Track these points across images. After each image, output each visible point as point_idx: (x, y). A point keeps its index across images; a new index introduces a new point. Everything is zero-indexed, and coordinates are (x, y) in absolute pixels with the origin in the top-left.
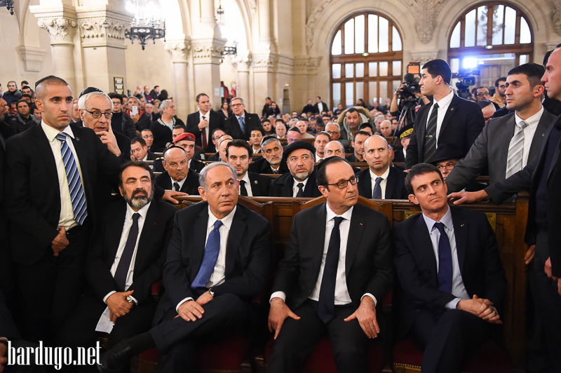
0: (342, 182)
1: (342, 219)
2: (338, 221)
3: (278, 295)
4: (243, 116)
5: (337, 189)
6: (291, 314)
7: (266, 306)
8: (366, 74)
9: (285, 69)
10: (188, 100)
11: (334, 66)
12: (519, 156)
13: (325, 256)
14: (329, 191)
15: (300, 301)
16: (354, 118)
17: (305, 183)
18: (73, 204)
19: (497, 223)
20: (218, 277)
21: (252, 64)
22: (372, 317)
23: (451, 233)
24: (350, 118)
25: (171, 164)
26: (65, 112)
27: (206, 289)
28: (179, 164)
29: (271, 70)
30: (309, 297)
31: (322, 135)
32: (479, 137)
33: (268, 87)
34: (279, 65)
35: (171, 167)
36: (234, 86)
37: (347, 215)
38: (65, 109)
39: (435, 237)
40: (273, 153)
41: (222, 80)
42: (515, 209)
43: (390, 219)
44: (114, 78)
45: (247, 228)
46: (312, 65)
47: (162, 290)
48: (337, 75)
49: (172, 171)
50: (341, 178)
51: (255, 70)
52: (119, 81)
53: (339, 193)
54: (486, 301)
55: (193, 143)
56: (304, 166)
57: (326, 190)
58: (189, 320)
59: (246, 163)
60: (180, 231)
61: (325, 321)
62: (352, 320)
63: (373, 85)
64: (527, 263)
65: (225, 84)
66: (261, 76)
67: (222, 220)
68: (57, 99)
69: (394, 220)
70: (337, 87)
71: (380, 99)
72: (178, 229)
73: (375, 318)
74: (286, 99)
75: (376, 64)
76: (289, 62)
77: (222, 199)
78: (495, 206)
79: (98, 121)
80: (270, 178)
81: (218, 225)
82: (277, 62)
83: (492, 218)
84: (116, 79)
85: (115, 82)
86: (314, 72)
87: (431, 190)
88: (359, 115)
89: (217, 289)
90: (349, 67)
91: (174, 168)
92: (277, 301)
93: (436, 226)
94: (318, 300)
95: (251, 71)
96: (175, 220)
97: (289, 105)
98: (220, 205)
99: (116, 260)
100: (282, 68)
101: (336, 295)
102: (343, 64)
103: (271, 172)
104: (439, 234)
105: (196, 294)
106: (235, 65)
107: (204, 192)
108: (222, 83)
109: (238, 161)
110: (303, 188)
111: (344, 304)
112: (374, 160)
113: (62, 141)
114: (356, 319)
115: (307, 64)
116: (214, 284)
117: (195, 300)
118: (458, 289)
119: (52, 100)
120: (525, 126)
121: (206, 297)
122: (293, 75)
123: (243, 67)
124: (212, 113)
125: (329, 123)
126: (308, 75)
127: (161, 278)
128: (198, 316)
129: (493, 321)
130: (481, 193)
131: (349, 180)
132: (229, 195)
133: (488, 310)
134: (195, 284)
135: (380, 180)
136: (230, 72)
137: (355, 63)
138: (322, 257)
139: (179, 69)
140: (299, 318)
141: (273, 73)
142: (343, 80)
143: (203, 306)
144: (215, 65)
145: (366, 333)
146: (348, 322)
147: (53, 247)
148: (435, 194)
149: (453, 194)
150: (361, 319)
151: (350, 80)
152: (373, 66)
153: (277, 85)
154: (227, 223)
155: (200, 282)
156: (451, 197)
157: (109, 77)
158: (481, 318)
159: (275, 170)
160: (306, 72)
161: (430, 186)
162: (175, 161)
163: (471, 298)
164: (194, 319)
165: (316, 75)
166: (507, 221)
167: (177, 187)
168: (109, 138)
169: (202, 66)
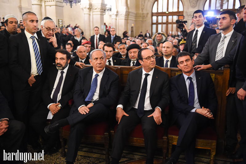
0: (149, 58)
1: (149, 75)
2: (147, 75)
3: (120, 106)
4: (114, 36)
5: (146, 61)
6: (125, 114)
7: (115, 111)
8: (167, 21)
9: (132, 18)
10: (90, 30)
11: (153, 17)
12: (222, 50)
13: (141, 90)
14: (143, 62)
15: (129, 108)
16: (160, 37)
17: (135, 62)
18: (37, 65)
19: (215, 78)
20: (96, 97)
21: (118, 15)
22: (159, 116)
23: (194, 82)
24: (158, 37)
25: (79, 52)
26: (35, 26)
27: (91, 102)
28: (83, 52)
29: (126, 18)
30: (133, 107)
31: (145, 44)
32: (206, 43)
33: (125, 26)
34: (130, 16)
35: (80, 53)
36: (110, 25)
37: (151, 73)
38: (35, 25)
39: (188, 83)
40: (122, 50)
41: (105, 22)
42: (223, 72)
43: (170, 76)
44: (59, 19)
45: (109, 77)
46: (144, 17)
47: (73, 103)
48: (155, 21)
49: (80, 55)
50: (148, 56)
51: (119, 18)
52: (60, 21)
53: (147, 62)
54: (208, 109)
55: (90, 45)
56: (134, 56)
57: (142, 61)
58: (83, 114)
59: (111, 54)
60: (81, 78)
61: (140, 117)
62: (151, 117)
63: (170, 26)
64: (227, 95)
65: (106, 24)
66: (121, 21)
67: (98, 74)
68: (33, 21)
69: (171, 76)
70: (154, 26)
71: (173, 32)
72: (80, 77)
73: (160, 116)
74: (132, 31)
75: (171, 16)
76: (134, 15)
77: (98, 65)
78: (215, 71)
79: (49, 32)
80: (122, 60)
81: (97, 76)
82: (128, 15)
83: (213, 76)
84: (59, 20)
85: (59, 21)
86: (145, 20)
87: (185, 63)
88: (162, 36)
89: (95, 102)
90: (160, 18)
91: (81, 54)
92: (119, 109)
93: (188, 78)
94: (137, 108)
95: (117, 18)
96: (79, 73)
97: (133, 34)
98: (97, 67)
99: (53, 89)
100: (131, 17)
101: (145, 106)
102: (157, 17)
103: (122, 58)
104: (190, 82)
105: (86, 104)
106: (110, 16)
107: (91, 61)
108: (105, 24)
109: (109, 53)
110: (135, 64)
111: (148, 110)
112: (164, 51)
113: (33, 39)
114: (153, 116)
115: (142, 16)
116: (94, 100)
117: (86, 106)
118: (197, 105)
119: (30, 21)
120: (225, 37)
121: (91, 105)
122: (136, 21)
123: (114, 17)
124: (100, 35)
125: (148, 39)
126: (142, 21)
127: (73, 98)
128: (87, 112)
129: (210, 118)
130: (209, 66)
131: (152, 57)
132: (101, 64)
133: (208, 113)
134: (87, 100)
135: (167, 61)
136: (109, 19)
137: (162, 16)
138: (139, 90)
139: (86, 17)
140: (128, 115)
141: (127, 19)
142: (157, 23)
143: (89, 108)
144: (102, 15)
145: (156, 122)
146: (149, 117)
147: (29, 82)
148: (187, 65)
149: (197, 66)
150: (154, 117)
151: (160, 24)
152: (170, 17)
153: (129, 25)
154: (101, 75)
155: (89, 99)
156: (196, 67)
157: (56, 19)
158: (205, 116)
159: (123, 57)
160: (141, 20)
161: (185, 62)
162: (82, 51)
163: (202, 108)
164: (85, 114)
165: (145, 21)
166: (219, 77)
167: (81, 62)
168: (54, 40)
169: (96, 15)
